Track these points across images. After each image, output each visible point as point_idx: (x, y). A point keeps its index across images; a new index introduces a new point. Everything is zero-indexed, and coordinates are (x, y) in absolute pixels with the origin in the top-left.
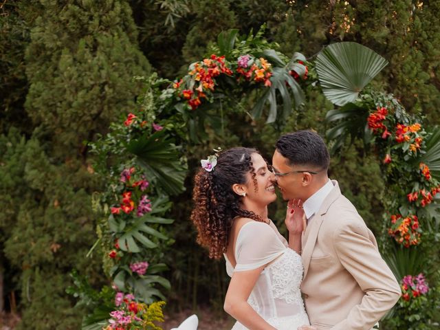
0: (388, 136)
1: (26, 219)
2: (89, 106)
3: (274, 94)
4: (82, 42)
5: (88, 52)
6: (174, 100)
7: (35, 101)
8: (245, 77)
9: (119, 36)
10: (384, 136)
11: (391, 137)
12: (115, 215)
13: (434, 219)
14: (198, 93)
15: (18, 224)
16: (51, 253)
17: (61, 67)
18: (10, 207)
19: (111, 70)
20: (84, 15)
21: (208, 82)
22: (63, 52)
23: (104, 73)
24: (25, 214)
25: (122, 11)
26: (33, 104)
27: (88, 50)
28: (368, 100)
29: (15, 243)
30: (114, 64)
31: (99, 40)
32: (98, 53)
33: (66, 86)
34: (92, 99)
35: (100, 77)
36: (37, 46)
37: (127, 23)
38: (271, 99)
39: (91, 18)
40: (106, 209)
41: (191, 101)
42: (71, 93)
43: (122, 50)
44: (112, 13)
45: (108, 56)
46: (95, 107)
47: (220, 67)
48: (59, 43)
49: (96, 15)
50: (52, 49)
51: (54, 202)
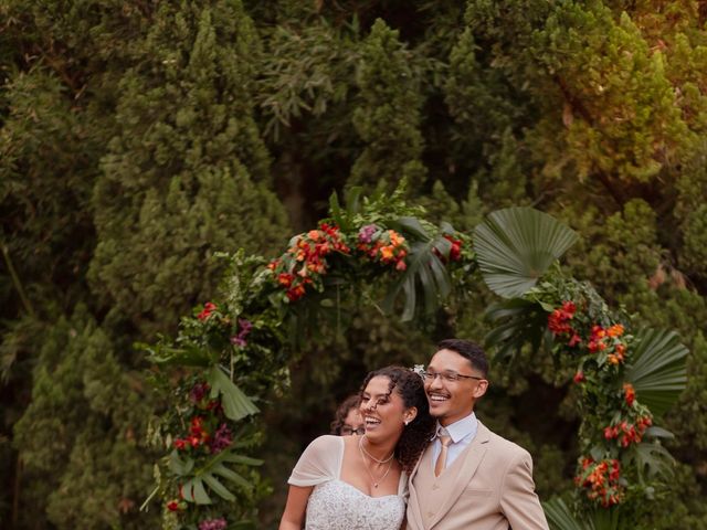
0: (577, 343)
1: (84, 459)
2: (181, 281)
3: (413, 280)
4: (175, 182)
5: (183, 198)
7: (102, 270)
8: (369, 256)
9: (233, 173)
10: (572, 342)
11: (581, 345)
13: (647, 465)
14: (300, 278)
15: (70, 466)
16: (117, 514)
17: (144, 219)
18: (59, 439)
19: (215, 227)
20: (179, 140)
21: (315, 263)
22: (148, 196)
23: (204, 230)
24: (83, 450)
25: (242, 131)
26: (101, 274)
27: (183, 193)
28: (550, 291)
29: (63, 497)
30: (222, 216)
31: (201, 178)
32: (198, 199)
33: (147, 250)
34: (185, 271)
35: (198, 236)
36: (111, 182)
37: (250, 150)
38: (409, 287)
39: (189, 145)
40: (169, 441)
41: (290, 289)
42: (155, 260)
43: (236, 193)
44: (223, 137)
45: (213, 203)
46: (189, 282)
47: (331, 242)
48: (142, 180)
49: (197, 140)
50: (131, 189)
51: (126, 431)
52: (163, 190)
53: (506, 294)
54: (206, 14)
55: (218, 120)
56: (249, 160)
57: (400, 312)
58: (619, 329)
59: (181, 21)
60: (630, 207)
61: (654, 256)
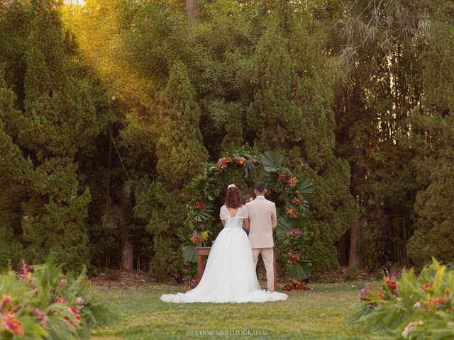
1: (156, 215)
2: (183, 169)
3: (247, 168)
4: (180, 144)
6: (214, 171)
8: (237, 163)
9: (195, 142)
10: (284, 182)
11: (286, 182)
12: (194, 209)
13: (302, 209)
14: (221, 168)
15: (152, 217)
16: (166, 229)
17: (172, 154)
18: (149, 210)
19: (192, 155)
20: (182, 134)
21: (225, 165)
22: (173, 148)
23: (189, 156)
24: (155, 213)
25: (197, 131)
26: (160, 168)
27: (183, 147)
28: (279, 170)
29: (150, 225)
30: (193, 153)
31: (187, 143)
32: (187, 149)
33: (174, 161)
34: (185, 167)
35: (188, 158)
36: (161, 144)
37: (198, 136)
38: (246, 170)
39: (184, 135)
40: (191, 207)
41: (219, 171)
42: (176, 164)
43: (196, 147)
44: (192, 133)
45: (191, 150)
46: (186, 169)
47: (228, 160)
48: (171, 144)
49: (186, 134)
50: (168, 146)
51: (168, 207)
52: (177, 146)
53: (269, 171)
54: (187, 103)
55: (192, 128)
56: (198, 138)
57: (244, 175)
58: (295, 178)
59: (181, 105)
60: (294, 148)
61: (301, 160)
